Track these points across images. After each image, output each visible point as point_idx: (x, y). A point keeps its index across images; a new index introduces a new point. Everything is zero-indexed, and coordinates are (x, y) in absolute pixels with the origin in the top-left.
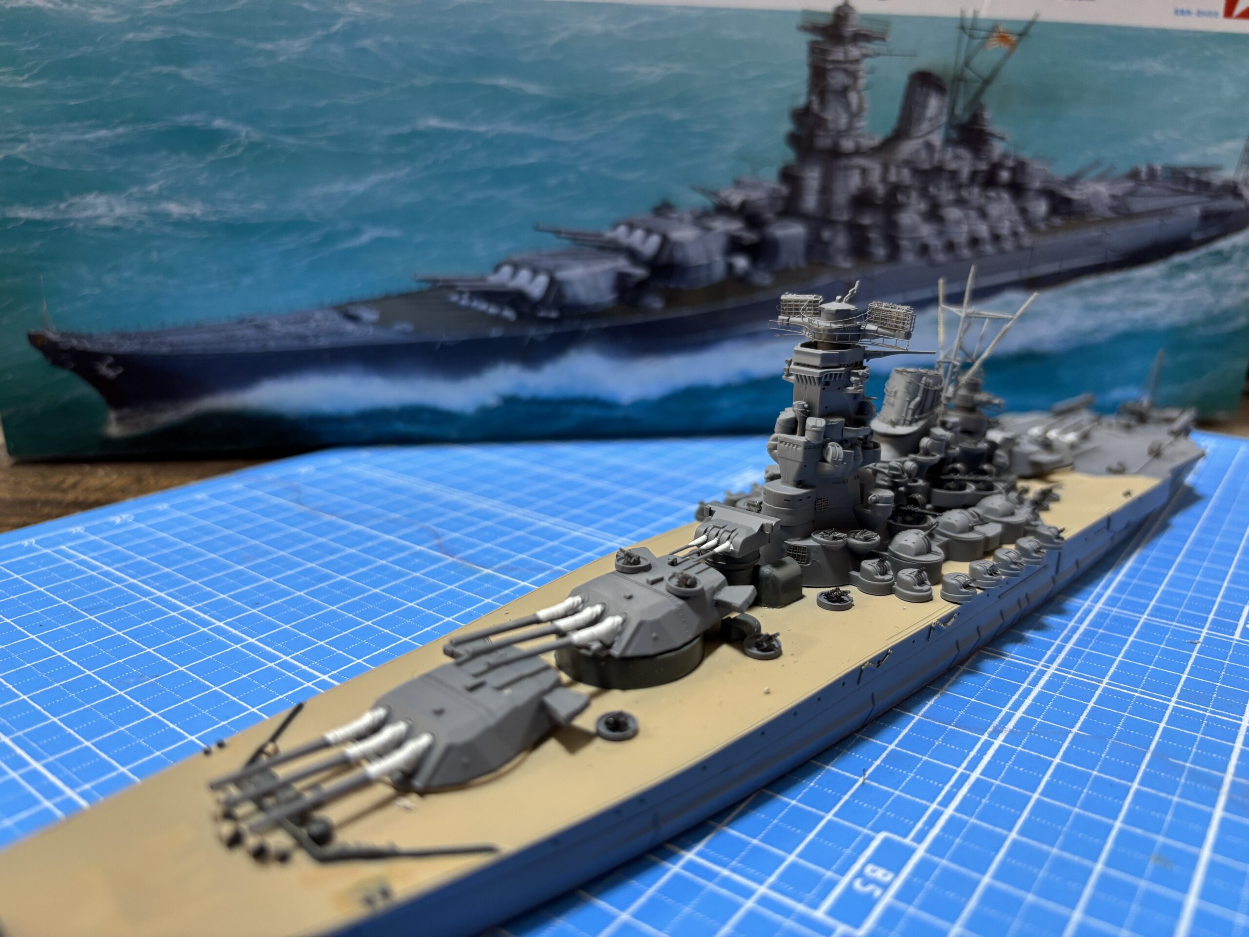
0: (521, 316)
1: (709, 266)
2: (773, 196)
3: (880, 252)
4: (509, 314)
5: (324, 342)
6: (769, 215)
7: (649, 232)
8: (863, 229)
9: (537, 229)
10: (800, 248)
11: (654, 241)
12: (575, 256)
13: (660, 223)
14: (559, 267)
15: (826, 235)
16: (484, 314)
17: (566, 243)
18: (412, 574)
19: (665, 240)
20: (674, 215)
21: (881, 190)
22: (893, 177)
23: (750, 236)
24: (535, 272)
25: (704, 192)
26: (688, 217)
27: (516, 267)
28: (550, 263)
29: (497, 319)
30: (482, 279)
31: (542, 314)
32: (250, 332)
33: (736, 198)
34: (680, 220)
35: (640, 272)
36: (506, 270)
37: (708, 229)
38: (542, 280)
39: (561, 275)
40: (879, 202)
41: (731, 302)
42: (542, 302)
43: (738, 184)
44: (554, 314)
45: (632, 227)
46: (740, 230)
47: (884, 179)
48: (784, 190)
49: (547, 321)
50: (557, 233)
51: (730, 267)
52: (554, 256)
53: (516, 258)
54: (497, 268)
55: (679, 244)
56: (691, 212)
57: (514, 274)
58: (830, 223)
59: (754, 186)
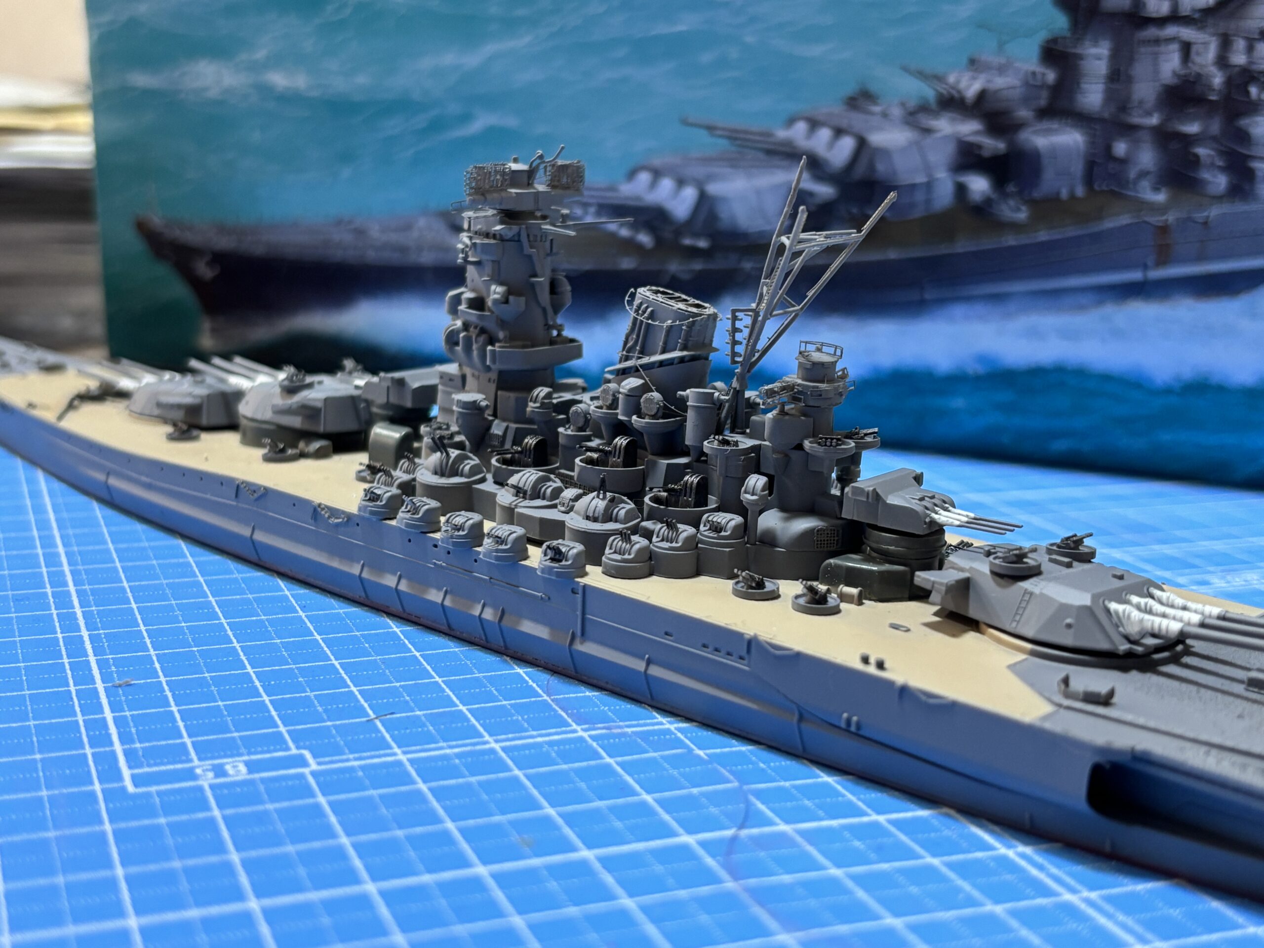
0: (659, 242)
1: (929, 186)
2: (1031, 85)
3: (1220, 182)
4: (645, 238)
6: (1024, 113)
7: (839, 132)
8: (1188, 140)
9: (685, 123)
10: (1078, 168)
11: (847, 144)
12: (734, 162)
13: (857, 120)
14: (711, 178)
15: (1120, 148)
16: (613, 235)
17: (723, 143)
19: (862, 143)
20: (877, 109)
21: (1218, 80)
22: (1239, 58)
23: (993, 145)
24: (681, 182)
25: (921, 75)
26: (896, 112)
27: (657, 174)
28: (699, 171)
29: (630, 246)
30: (612, 188)
31: (687, 241)
32: (347, 238)
33: (971, 87)
34: (885, 115)
35: (825, 191)
36: (644, 177)
37: (927, 131)
38: (690, 194)
39: (713, 189)
40: (1213, 97)
41: (962, 246)
42: (688, 226)
43: (974, 64)
44: (702, 244)
45: (814, 124)
46: (977, 133)
47: (1222, 61)
48: (1051, 76)
49: (694, 253)
50: (711, 129)
51: (961, 190)
52: (707, 160)
53: (657, 162)
54: (632, 174)
55: (884, 152)
56: (903, 104)
57: (653, 184)
58: (1129, 130)
59: (1002, 70)
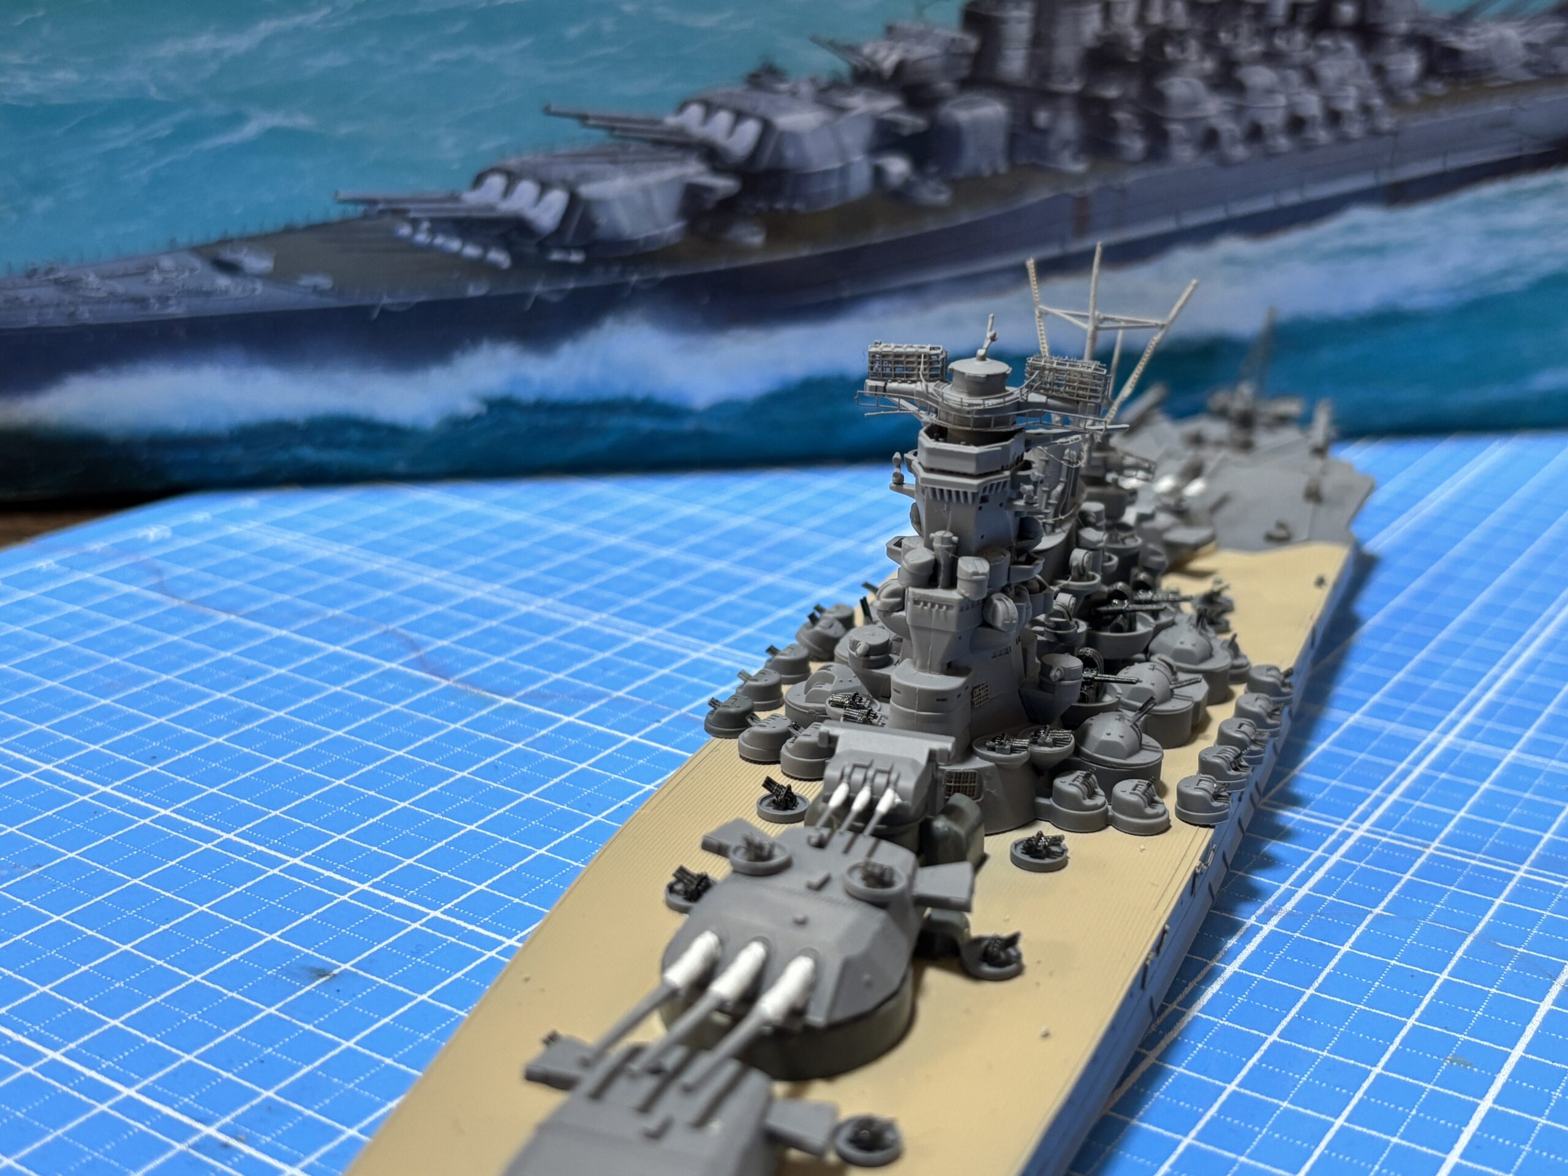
0: (518, 259)
1: (844, 172)
2: (952, 52)
3: (1135, 145)
4: (499, 257)
5: (176, 310)
6: (945, 85)
7: (740, 116)
8: (1107, 105)
9: (547, 111)
10: (999, 141)
11: (750, 130)
12: (613, 158)
13: (761, 102)
14: (586, 178)
15: (1042, 117)
16: (457, 255)
17: (600, 134)
18: (389, 707)
19: (767, 127)
20: (783, 87)
21: (1136, 39)
22: (1156, 17)
23: (912, 122)
24: (545, 187)
25: (833, 46)
26: (805, 89)
27: (512, 178)
28: (570, 172)
29: (479, 267)
30: (454, 198)
31: (556, 256)
32: (48, 293)
33: (888, 58)
34: (794, 94)
35: (724, 184)
36: (496, 182)
37: (841, 110)
38: (557, 199)
39: (587, 190)
40: (1133, 59)
41: (879, 235)
42: (557, 237)
43: (891, 32)
44: (576, 257)
45: (710, 108)
46: (895, 109)
47: (1141, 20)
48: (972, 43)
49: (565, 268)
50: (583, 118)
51: (879, 173)
52: (577, 157)
53: (512, 162)
54: (478, 181)
55: (794, 137)
56: (813, 81)
57: (507, 192)
58: (1049, 97)
59: (921, 37)
